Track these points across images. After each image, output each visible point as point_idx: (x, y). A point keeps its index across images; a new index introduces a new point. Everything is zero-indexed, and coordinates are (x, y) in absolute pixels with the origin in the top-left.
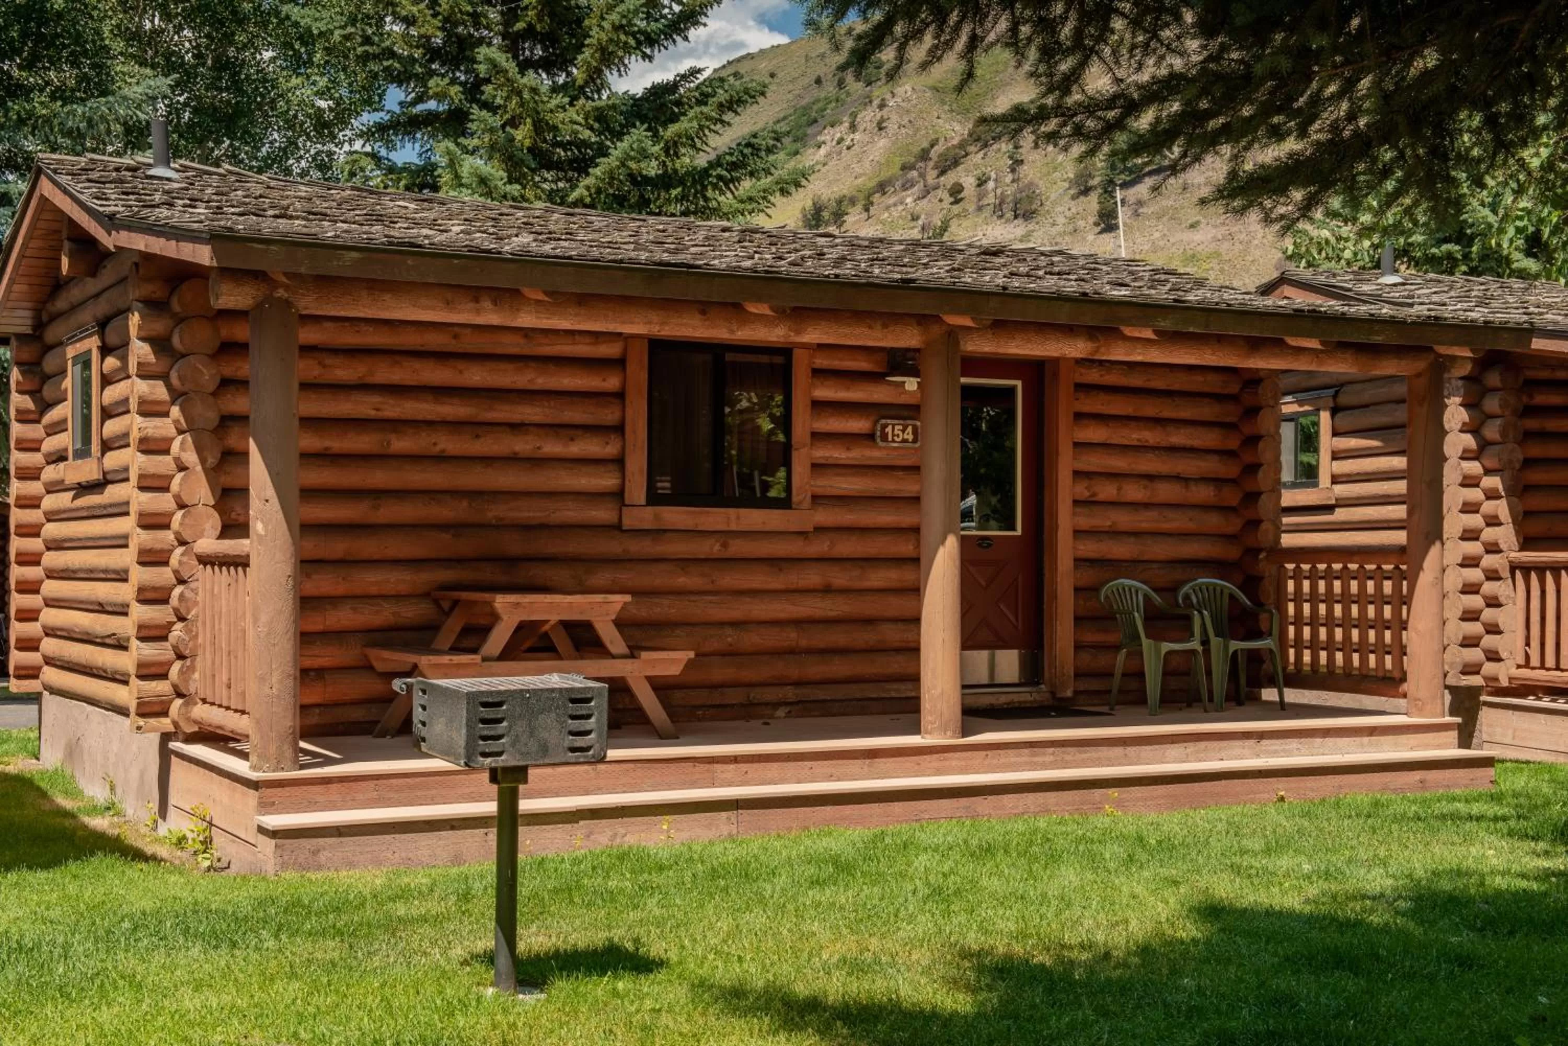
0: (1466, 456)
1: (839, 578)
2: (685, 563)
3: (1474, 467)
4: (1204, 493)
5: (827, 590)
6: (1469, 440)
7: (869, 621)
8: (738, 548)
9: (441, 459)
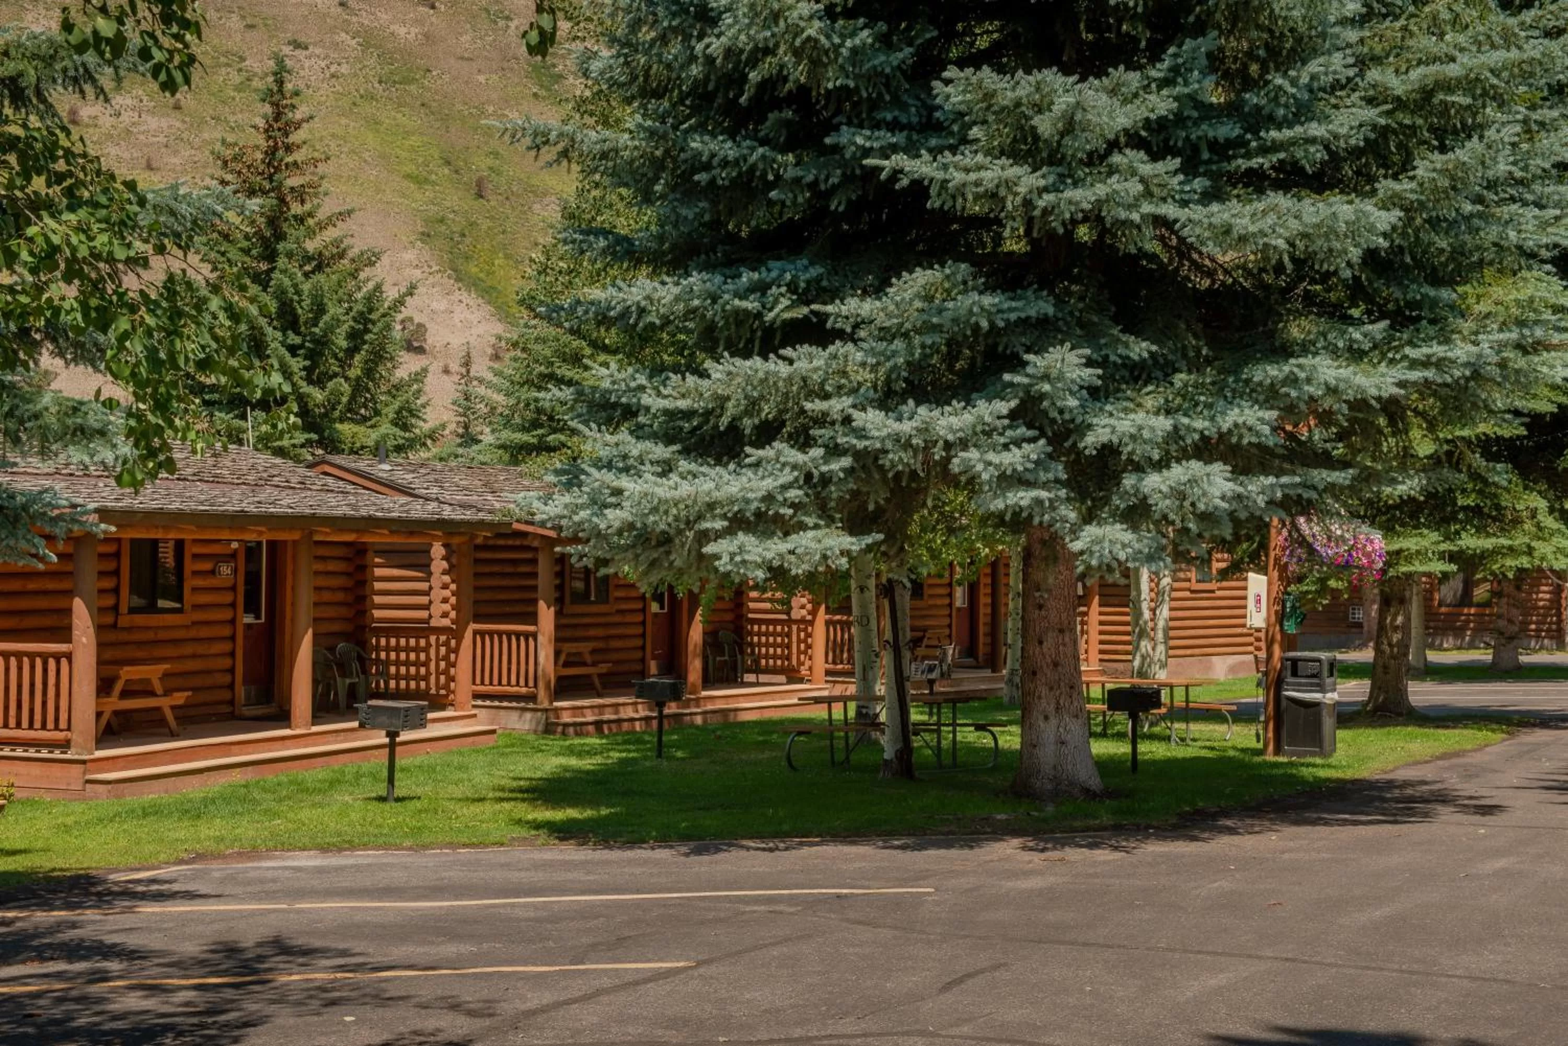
0: (444, 573)
1: (201, 649)
2: (140, 644)
3: (447, 579)
4: (340, 596)
5: (194, 656)
6: (445, 564)
7: (208, 672)
8: (162, 635)
9: (45, 593)
